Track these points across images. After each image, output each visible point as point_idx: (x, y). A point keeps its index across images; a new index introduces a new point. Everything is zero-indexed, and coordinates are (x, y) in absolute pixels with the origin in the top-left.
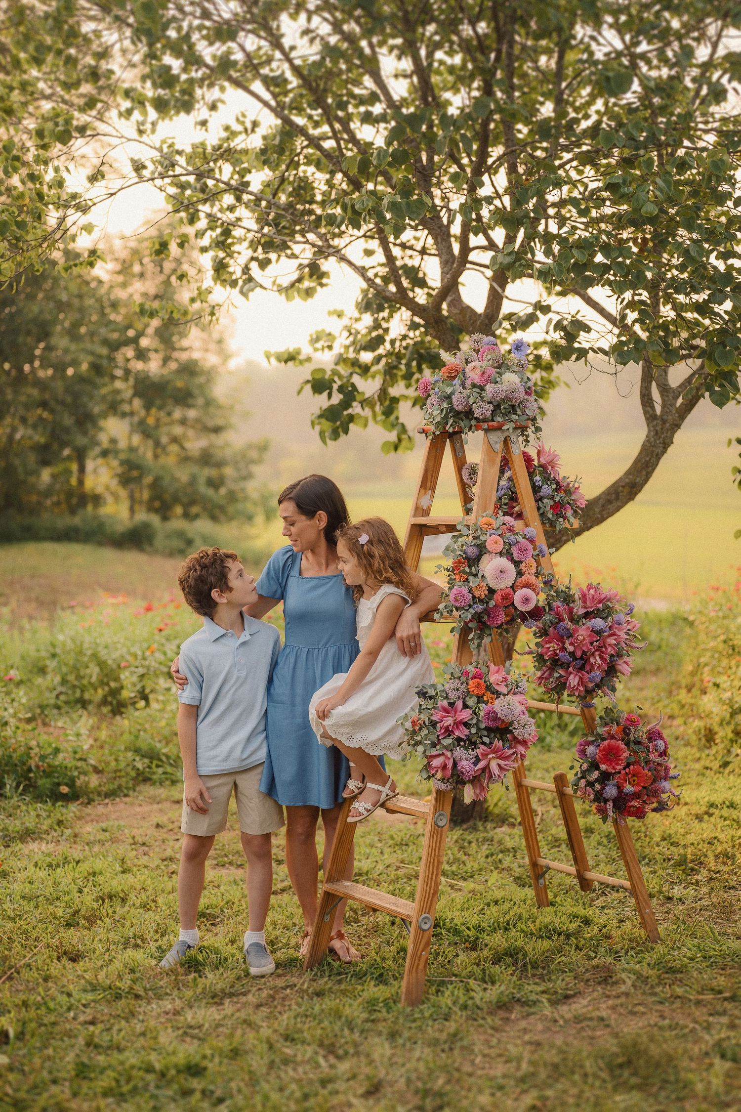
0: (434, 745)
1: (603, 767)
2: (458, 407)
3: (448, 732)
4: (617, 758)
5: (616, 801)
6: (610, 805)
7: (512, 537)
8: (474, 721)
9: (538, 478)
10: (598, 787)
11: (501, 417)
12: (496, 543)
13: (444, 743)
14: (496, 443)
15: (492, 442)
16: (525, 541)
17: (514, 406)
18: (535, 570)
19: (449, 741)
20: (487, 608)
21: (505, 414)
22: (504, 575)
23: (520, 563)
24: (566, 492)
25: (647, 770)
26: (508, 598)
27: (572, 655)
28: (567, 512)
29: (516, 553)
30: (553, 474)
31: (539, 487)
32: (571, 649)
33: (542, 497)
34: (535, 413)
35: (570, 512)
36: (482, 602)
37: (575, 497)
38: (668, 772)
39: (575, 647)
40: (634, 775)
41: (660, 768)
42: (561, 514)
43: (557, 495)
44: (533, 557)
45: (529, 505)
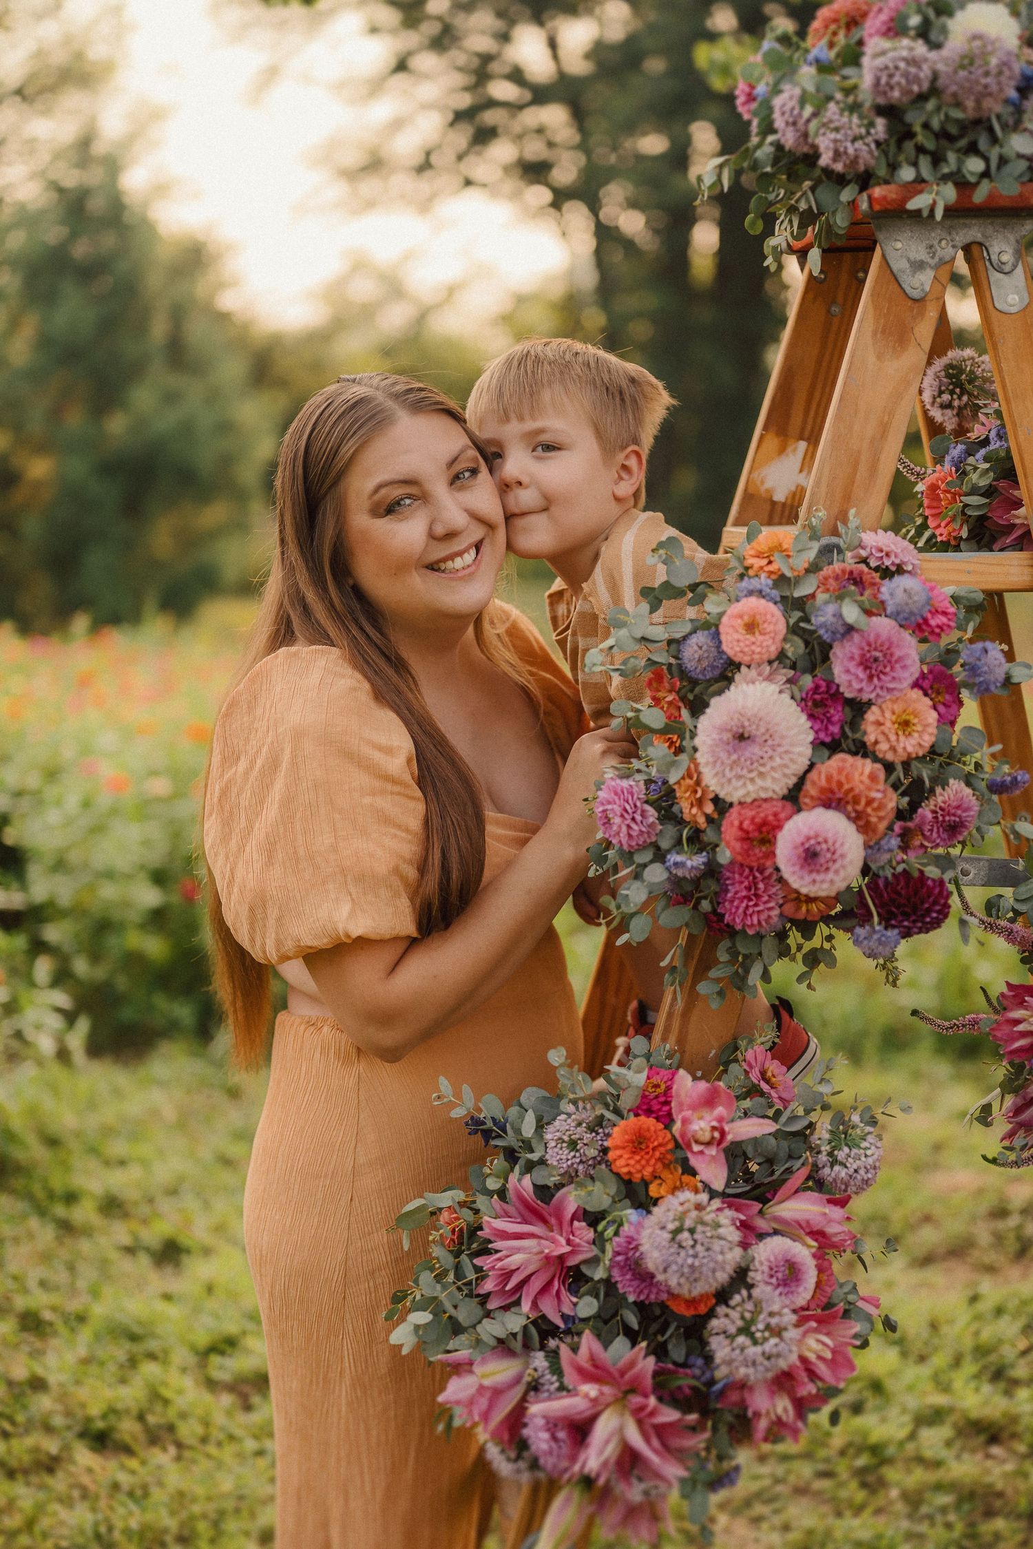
0: (456, 1329)
2: (789, 139)
7: (831, 609)
8: (599, 1274)
11: (925, 163)
12: (751, 627)
13: (491, 1329)
14: (919, 266)
15: (899, 264)
16: (883, 626)
17: (981, 123)
18: (928, 740)
19: (514, 1322)
20: (712, 870)
21: (937, 159)
22: (754, 750)
23: (859, 708)
26: (760, 837)
29: (848, 679)
36: (698, 843)
44: (921, 686)
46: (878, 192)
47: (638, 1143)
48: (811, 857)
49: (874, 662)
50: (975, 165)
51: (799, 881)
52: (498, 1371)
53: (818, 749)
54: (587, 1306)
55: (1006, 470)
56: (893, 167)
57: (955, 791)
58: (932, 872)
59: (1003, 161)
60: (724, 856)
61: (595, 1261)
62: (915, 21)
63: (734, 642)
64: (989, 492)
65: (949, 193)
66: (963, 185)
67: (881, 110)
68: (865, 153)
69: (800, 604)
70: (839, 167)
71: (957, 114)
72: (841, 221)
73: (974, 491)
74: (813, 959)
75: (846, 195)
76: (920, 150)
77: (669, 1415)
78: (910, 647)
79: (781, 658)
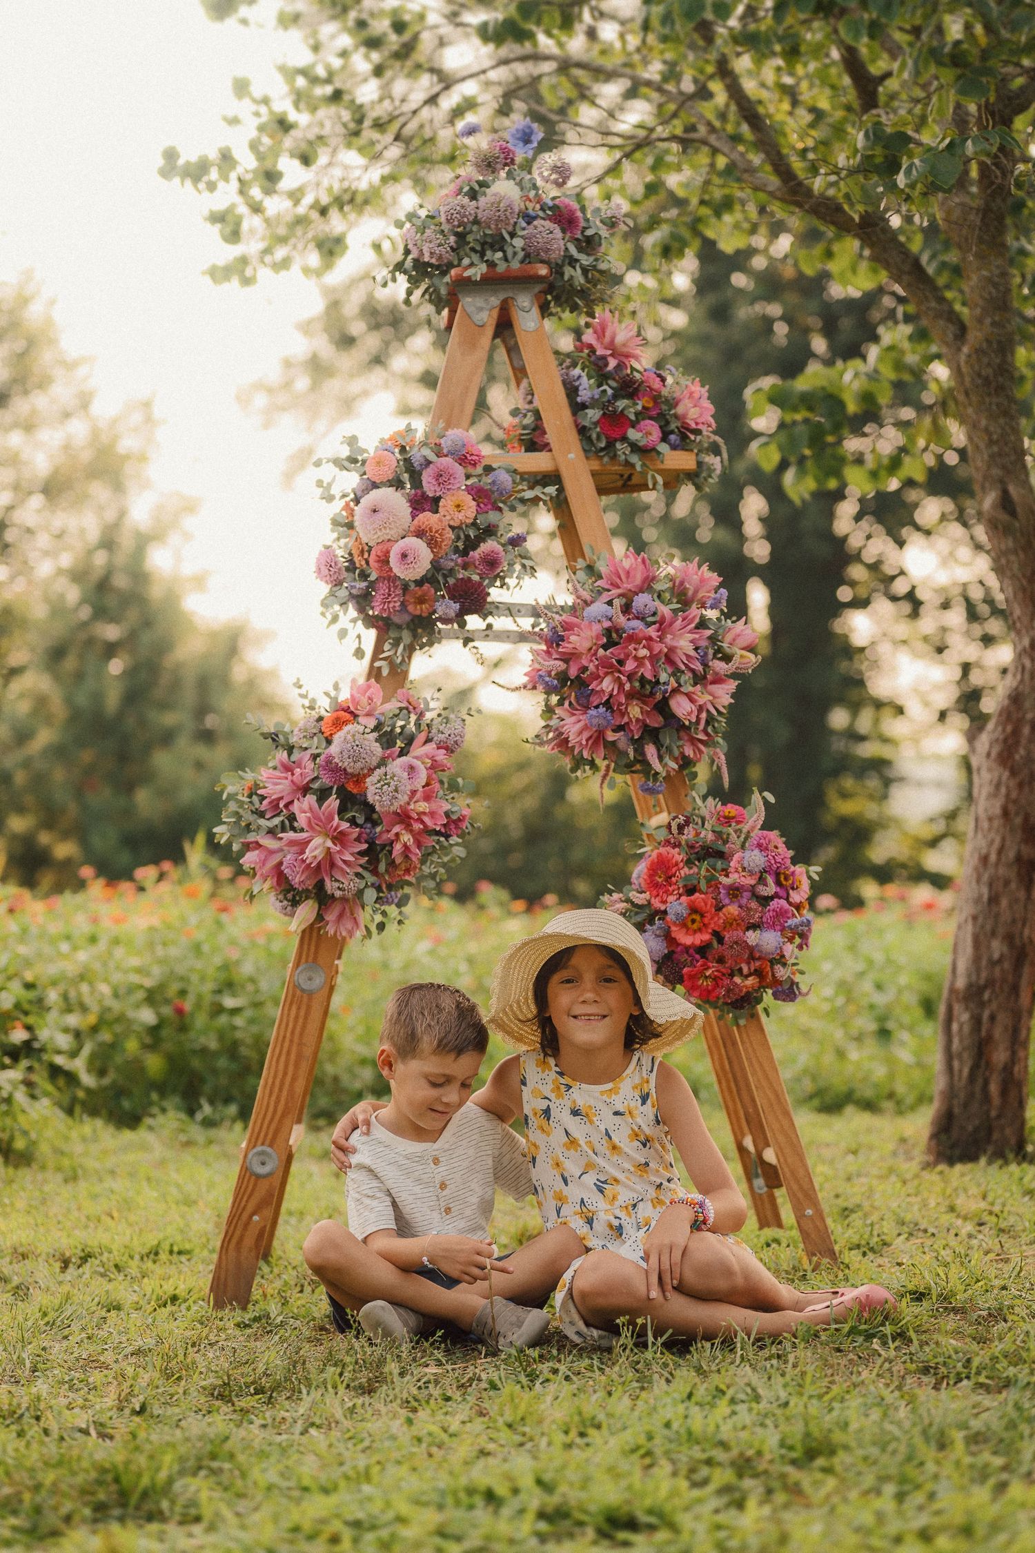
1: (640, 898)
3: (275, 805)
4: (668, 878)
5: (662, 963)
7: (418, 454)
9: (577, 371)
11: (474, 255)
12: (379, 463)
13: (266, 824)
14: (481, 309)
15: (470, 309)
16: (445, 460)
17: (498, 234)
18: (472, 517)
20: (369, 585)
21: (482, 254)
22: (379, 515)
23: (436, 500)
24: (656, 398)
25: (733, 909)
26: (384, 561)
27: (563, 677)
28: (649, 433)
29: (429, 487)
30: (612, 363)
31: (576, 389)
32: (561, 666)
33: (584, 406)
34: (556, 256)
35: (656, 434)
36: (364, 576)
37: (680, 410)
38: (781, 914)
39: (566, 661)
40: (694, 909)
41: (754, 905)
42: (624, 439)
43: (621, 404)
44: (469, 489)
45: (559, 423)
46: (453, 272)
47: (335, 721)
48: (405, 558)
49: (442, 477)
50: (499, 255)
51: (398, 570)
52: (268, 842)
53: (413, 517)
55: (537, 414)
56: (460, 260)
57: (489, 545)
58: (476, 578)
59: (515, 254)
60: (373, 577)
61: (316, 778)
62: (466, 189)
63: (372, 470)
65: (483, 268)
66: (491, 265)
67: (457, 234)
68: (445, 252)
70: (433, 261)
71: (488, 232)
73: (524, 428)
75: (447, 279)
76: (473, 249)
78: (460, 471)
79: (397, 484)
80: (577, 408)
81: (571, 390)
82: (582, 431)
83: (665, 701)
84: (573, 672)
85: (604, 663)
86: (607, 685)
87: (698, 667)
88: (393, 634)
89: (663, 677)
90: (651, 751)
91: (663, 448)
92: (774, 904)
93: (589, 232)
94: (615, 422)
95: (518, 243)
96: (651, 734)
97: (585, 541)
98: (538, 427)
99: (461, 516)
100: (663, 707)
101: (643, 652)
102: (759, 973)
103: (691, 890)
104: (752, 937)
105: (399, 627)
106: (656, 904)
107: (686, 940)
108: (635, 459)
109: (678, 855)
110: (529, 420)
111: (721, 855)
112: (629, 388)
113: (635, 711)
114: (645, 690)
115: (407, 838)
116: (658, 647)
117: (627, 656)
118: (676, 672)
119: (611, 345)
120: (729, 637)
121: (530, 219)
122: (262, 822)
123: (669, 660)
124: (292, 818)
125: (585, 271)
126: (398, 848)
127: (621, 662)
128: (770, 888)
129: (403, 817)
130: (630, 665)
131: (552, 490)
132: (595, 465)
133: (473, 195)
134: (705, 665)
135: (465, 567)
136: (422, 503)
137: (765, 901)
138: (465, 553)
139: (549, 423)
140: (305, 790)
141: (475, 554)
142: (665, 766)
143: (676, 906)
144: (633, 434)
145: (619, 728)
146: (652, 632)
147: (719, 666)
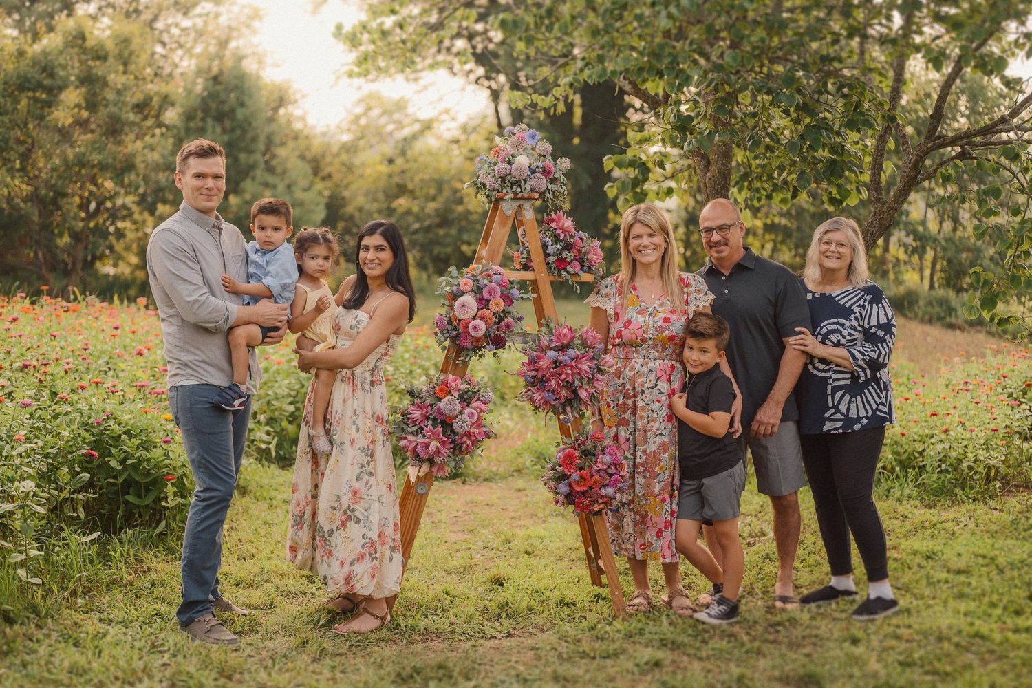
1: (560, 469)
3: (416, 422)
4: (572, 462)
5: (567, 496)
6: (561, 498)
7: (483, 281)
8: (433, 416)
9: (547, 239)
10: (553, 484)
11: (509, 189)
12: (466, 284)
13: (410, 430)
14: (508, 209)
15: (504, 209)
16: (493, 285)
17: (519, 181)
18: (502, 308)
19: (415, 428)
20: (458, 334)
21: (512, 187)
22: (466, 309)
23: (488, 301)
24: (579, 252)
25: (597, 477)
26: (466, 326)
27: (534, 377)
28: (574, 268)
29: (485, 294)
30: (562, 237)
31: (547, 246)
32: (534, 373)
33: (549, 255)
34: (543, 188)
35: (578, 268)
36: (455, 329)
37: (589, 256)
38: (617, 481)
39: (537, 371)
40: (581, 477)
41: (606, 477)
42: (565, 269)
43: (565, 254)
44: (501, 297)
45: (537, 260)
46: (499, 194)
47: (442, 390)
48: (475, 328)
49: (491, 292)
50: (519, 190)
51: (472, 333)
52: (411, 438)
53: (479, 309)
54: (430, 422)
55: (529, 253)
56: (502, 189)
57: (509, 319)
58: (503, 335)
59: (525, 189)
60: (460, 331)
61: (432, 414)
62: (506, 160)
63: (462, 287)
64: (527, 258)
65: (512, 196)
66: (515, 193)
68: (496, 186)
69: (478, 280)
71: (515, 179)
72: (493, 198)
73: (523, 258)
74: (481, 356)
75: (495, 192)
76: (508, 186)
77: (445, 439)
78: (498, 289)
79: (472, 291)
80: (547, 255)
81: (545, 246)
82: (548, 264)
83: (576, 390)
84: (540, 376)
85: (552, 375)
86: (553, 383)
87: (591, 376)
88: (466, 352)
89: (577, 382)
90: (568, 409)
91: (581, 273)
92: (614, 477)
93: (556, 176)
94: (562, 263)
95: (528, 186)
96: (569, 402)
97: (546, 312)
98: (528, 258)
99: (498, 309)
100: (575, 392)
101: (569, 371)
102: (605, 503)
103: (581, 469)
104: (603, 491)
105: (468, 349)
106: (566, 472)
107: (578, 489)
108: (568, 277)
109: (577, 454)
110: (525, 255)
111: (594, 455)
112: (568, 247)
113: (563, 392)
114: (568, 386)
115: (468, 442)
116: (575, 370)
117: (562, 372)
118: (582, 379)
119: (562, 228)
120: (602, 363)
121: (533, 172)
122: (409, 429)
123: (579, 374)
124: (421, 429)
125: (553, 192)
126: (464, 446)
127: (560, 375)
128: (613, 471)
129: (468, 435)
130: (563, 377)
131: (535, 295)
132: (552, 278)
133: (509, 163)
134: (593, 375)
135: (498, 330)
136: (483, 303)
137: (611, 475)
138: (499, 323)
139: (533, 257)
140: (428, 418)
141: (502, 323)
142: (574, 416)
143: (575, 476)
144: (569, 268)
145: (556, 399)
146: (573, 363)
147: (599, 376)
